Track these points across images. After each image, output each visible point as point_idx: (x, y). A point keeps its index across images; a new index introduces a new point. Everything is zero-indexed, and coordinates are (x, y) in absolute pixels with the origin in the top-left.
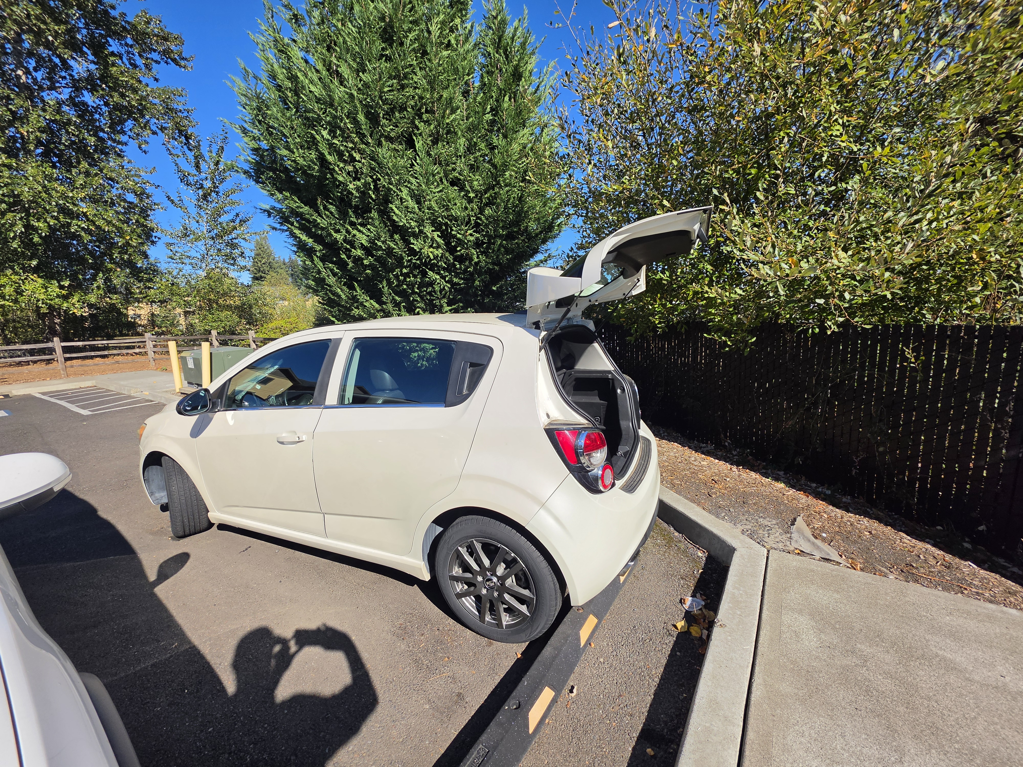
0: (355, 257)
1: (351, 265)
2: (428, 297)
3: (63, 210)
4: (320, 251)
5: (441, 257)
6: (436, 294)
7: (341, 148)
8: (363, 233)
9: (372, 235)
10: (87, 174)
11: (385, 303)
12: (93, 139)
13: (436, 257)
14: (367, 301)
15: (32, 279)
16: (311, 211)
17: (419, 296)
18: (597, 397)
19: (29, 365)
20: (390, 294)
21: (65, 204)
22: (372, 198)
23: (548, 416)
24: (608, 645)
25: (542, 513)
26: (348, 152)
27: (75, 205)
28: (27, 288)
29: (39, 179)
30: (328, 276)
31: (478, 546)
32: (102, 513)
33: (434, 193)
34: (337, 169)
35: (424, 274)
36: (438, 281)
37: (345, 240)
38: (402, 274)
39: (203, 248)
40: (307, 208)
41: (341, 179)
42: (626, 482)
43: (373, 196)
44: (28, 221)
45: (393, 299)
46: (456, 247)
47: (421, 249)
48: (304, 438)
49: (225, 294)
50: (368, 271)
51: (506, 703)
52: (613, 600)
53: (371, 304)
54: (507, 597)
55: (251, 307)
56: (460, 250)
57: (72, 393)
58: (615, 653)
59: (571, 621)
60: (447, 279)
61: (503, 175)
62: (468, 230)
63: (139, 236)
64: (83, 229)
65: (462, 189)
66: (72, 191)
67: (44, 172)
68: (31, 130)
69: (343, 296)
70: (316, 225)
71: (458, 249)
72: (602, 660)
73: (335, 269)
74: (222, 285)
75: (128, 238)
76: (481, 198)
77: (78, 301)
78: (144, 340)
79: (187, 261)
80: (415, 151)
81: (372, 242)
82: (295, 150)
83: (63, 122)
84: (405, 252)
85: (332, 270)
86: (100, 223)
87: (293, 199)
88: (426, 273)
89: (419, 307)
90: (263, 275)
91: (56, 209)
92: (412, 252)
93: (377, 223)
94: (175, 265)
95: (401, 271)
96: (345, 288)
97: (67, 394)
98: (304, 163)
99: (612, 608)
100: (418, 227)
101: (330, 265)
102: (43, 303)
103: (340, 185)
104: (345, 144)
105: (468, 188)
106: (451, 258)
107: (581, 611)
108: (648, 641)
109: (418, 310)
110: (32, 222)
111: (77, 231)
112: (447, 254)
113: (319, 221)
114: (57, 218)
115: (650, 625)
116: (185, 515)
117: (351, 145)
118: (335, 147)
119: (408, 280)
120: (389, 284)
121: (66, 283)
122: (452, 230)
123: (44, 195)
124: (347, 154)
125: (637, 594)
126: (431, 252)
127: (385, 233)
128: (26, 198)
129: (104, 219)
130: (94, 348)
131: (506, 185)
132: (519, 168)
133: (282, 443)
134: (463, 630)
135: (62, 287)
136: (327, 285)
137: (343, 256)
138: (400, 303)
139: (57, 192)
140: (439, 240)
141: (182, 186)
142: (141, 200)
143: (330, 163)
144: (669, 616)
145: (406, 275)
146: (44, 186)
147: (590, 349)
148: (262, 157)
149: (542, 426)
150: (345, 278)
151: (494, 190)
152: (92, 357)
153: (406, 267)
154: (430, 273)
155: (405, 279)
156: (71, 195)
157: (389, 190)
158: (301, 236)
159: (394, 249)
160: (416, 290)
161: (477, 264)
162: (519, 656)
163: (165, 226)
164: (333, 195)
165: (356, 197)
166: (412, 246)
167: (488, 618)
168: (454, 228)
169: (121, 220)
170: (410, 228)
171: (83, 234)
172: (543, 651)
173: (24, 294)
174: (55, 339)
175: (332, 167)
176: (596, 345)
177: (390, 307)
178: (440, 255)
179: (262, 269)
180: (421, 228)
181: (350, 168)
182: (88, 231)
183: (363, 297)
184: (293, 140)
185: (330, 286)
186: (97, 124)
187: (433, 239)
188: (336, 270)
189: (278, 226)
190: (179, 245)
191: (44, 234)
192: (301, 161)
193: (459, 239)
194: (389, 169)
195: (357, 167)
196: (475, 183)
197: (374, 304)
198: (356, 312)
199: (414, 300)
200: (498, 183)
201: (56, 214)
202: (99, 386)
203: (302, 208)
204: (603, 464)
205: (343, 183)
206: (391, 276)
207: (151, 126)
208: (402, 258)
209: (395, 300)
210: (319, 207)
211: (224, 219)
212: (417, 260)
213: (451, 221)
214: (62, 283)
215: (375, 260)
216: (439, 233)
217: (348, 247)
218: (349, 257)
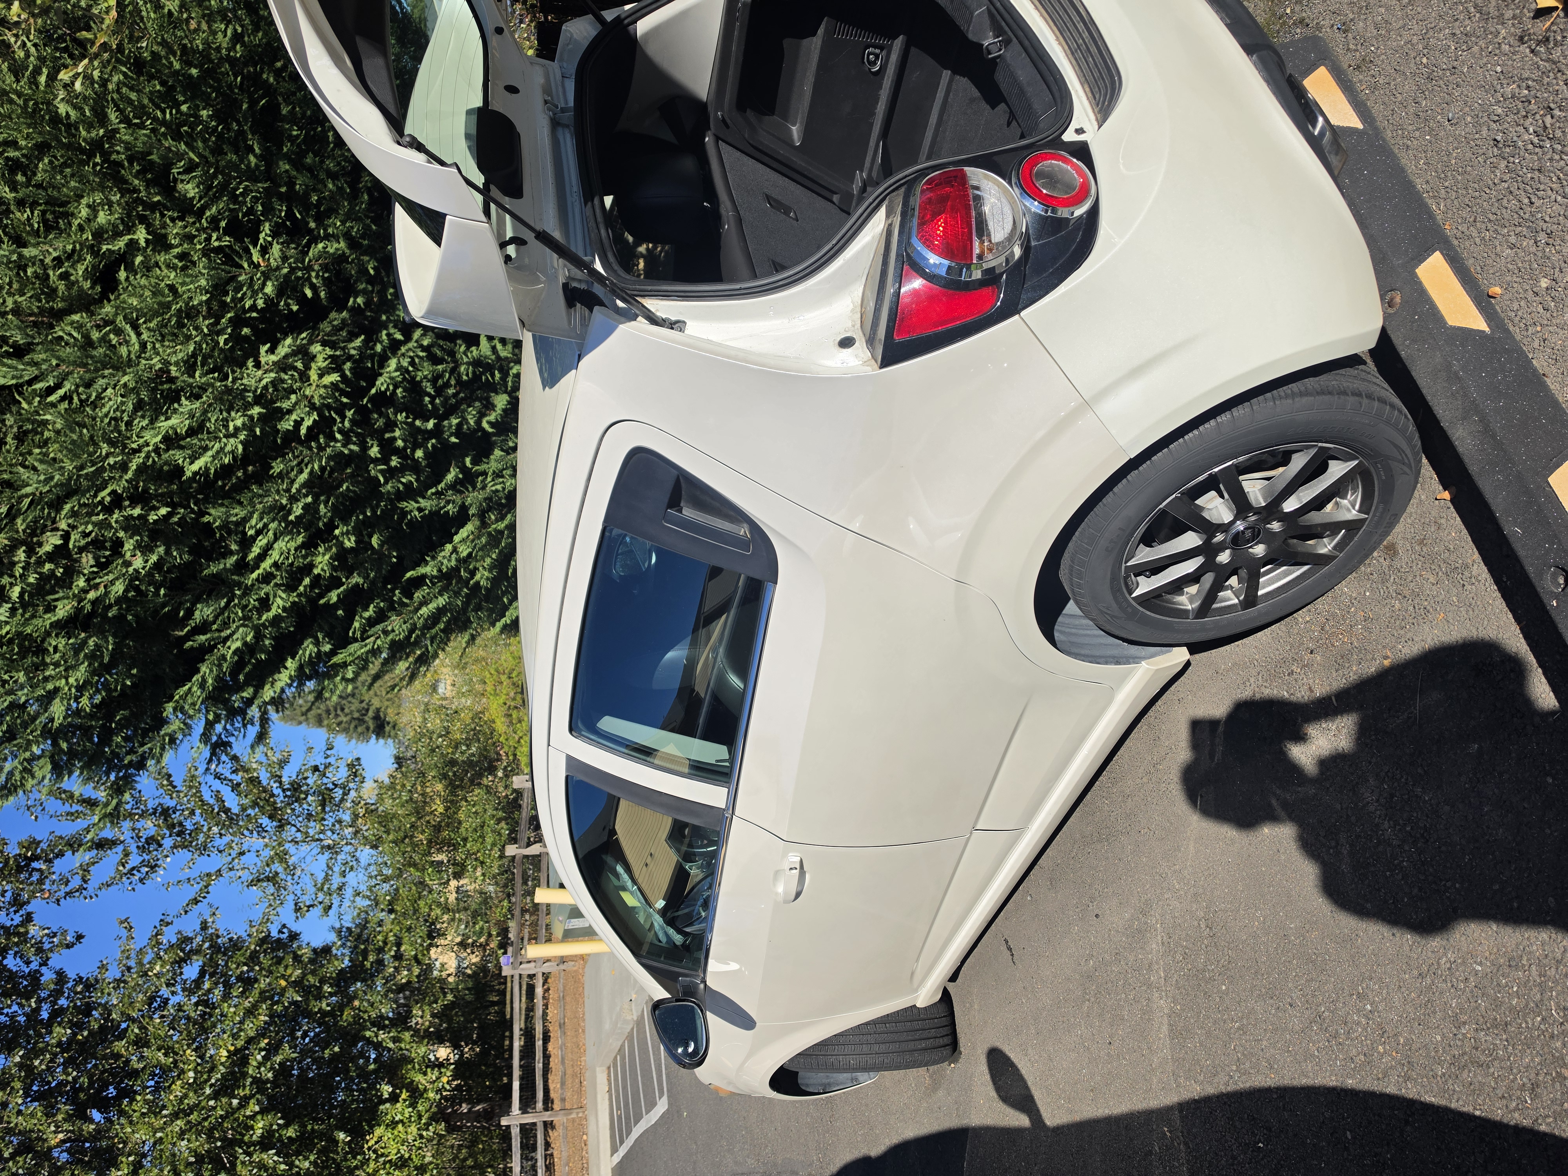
0: (334, 568)
1: (356, 579)
2: (451, 391)
3: (224, 1089)
4: (317, 643)
5: (333, 345)
6: (440, 376)
7: (31, 580)
8: (268, 548)
9: (273, 526)
10: (141, 1043)
11: (464, 508)
12: (57, 1030)
13: (336, 364)
14: (455, 550)
15: (376, 1143)
16: (211, 658)
17: (446, 416)
18: (805, 42)
19: (552, 1155)
20: (439, 494)
21: (211, 1086)
22: (170, 515)
23: (846, 343)
24: (1512, 246)
25: (1108, 407)
26: (40, 563)
27: (212, 1069)
28: (395, 1151)
29: (159, 1123)
30: (386, 633)
31: (1144, 555)
32: (876, 1150)
33: (143, 345)
34: (92, 595)
35: (383, 400)
36: (405, 363)
37: (290, 587)
38: (385, 460)
39: (305, 848)
40: (204, 669)
41: (119, 588)
42: (1084, 80)
43: (163, 511)
44: (254, 1144)
45: (453, 486)
46: (302, 300)
47: (313, 407)
48: (794, 859)
49: (419, 812)
50: (375, 541)
51: (1545, 598)
52: (1399, 172)
53: (463, 541)
54: (1290, 505)
55: (453, 763)
56: (313, 287)
57: (618, 1108)
58: (1543, 237)
59: (1414, 341)
60: (399, 336)
61: (71, 127)
62: (251, 263)
63: (279, 961)
64: (266, 1058)
65: (124, 258)
66: (183, 1072)
67: (143, 1114)
68: (53, 1128)
69: (441, 601)
70: (249, 649)
71: (309, 293)
72: (1544, 283)
73: (366, 615)
74: (394, 816)
75: (283, 983)
76: (153, 207)
77: (425, 1074)
78: (517, 978)
79: (336, 881)
80: (18, 387)
81: (291, 528)
82: (50, 686)
83: (26, 1077)
84: (321, 449)
85: (372, 622)
86: (250, 1029)
87: (184, 698)
88: (381, 394)
89: (479, 422)
90: (371, 714)
91: (224, 1100)
92: (323, 427)
93: (239, 512)
94: (347, 903)
95: (376, 461)
96: (418, 595)
97: (620, 1117)
98: (83, 668)
99: (1420, 185)
100: (247, 406)
101: (356, 624)
102: (427, 1129)
103: (137, 589)
104: (18, 570)
105: (120, 244)
106: (337, 317)
107: (1398, 300)
108: (1548, 120)
109: (485, 425)
110: (255, 1138)
111: (272, 1068)
112: (325, 327)
113: (238, 644)
114: (244, 1102)
115: (1508, 90)
116: (911, 1045)
117: (21, 555)
118: (31, 595)
119: (400, 443)
120: (410, 493)
121: (386, 1089)
122: (253, 308)
123: (194, 1117)
124: (48, 566)
125: (1409, 87)
126: (321, 376)
127: (267, 493)
128: (202, 1145)
129: (241, 1022)
130: (528, 1052)
131: (101, 118)
132: (42, 59)
133: (798, 895)
134: (1335, 598)
135: (394, 1098)
136: (410, 636)
137: (333, 596)
138: (463, 469)
139: (185, 1096)
140: (283, 350)
141: (159, 877)
142: (198, 951)
143: (78, 610)
144: (1509, 14)
145: (388, 448)
146: (175, 1116)
147: (652, 50)
148: (72, 754)
149: (872, 369)
150: (393, 591)
151: (120, 164)
152: (546, 1057)
153: (365, 448)
154: (382, 383)
155: (398, 452)
156: (191, 1074)
157: (142, 469)
158: (279, 685)
159: (312, 472)
160: (430, 425)
161: (353, 244)
162: (1446, 495)
163: (257, 914)
164: (164, 605)
165: (168, 552)
166: (303, 431)
167: (1325, 546)
168: (248, 304)
169: (243, 993)
170: (251, 430)
171: (278, 1059)
172: (1460, 450)
173: (407, 1156)
174: (504, 1122)
175: (88, 607)
176: (643, 26)
177: (474, 498)
178: (329, 351)
179: (356, 715)
180: (250, 396)
181: (87, 561)
182: (272, 1050)
183: (446, 557)
184: (22, 687)
185: (411, 631)
186: (22, 1019)
187: (282, 366)
188: (370, 612)
189: (253, 731)
190: (299, 893)
191: (281, 1122)
192: (80, 674)
193: (281, 291)
194: (82, 467)
195: (83, 542)
196: (102, 218)
197: (463, 533)
198: (483, 577)
199: (458, 433)
200: (97, 145)
201: (235, 1102)
202: (609, 1061)
203: (204, 680)
204: (1016, 192)
205: (132, 580)
206: (389, 487)
207: (15, 923)
208: (338, 457)
209: (457, 482)
210: (202, 645)
211: (232, 802)
212: (343, 417)
213: (224, 307)
214: (386, 1096)
215: (345, 521)
216: (264, 349)
217: (307, 581)
218: (335, 583)
